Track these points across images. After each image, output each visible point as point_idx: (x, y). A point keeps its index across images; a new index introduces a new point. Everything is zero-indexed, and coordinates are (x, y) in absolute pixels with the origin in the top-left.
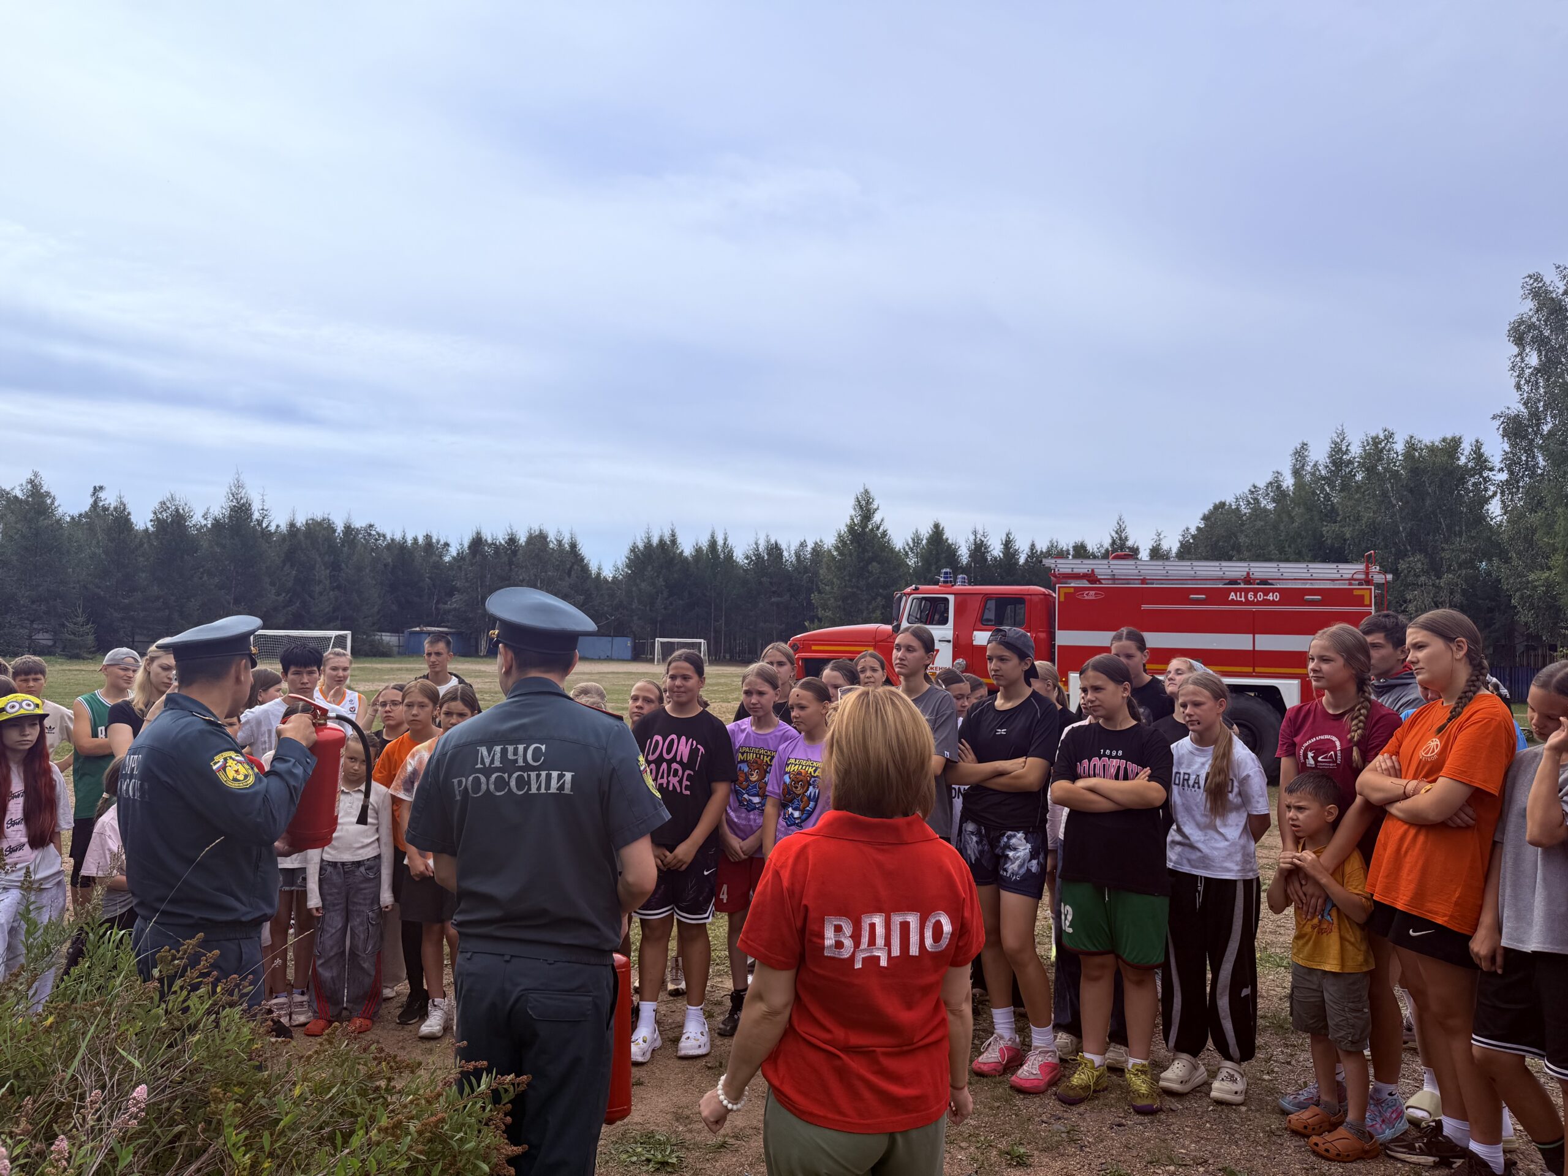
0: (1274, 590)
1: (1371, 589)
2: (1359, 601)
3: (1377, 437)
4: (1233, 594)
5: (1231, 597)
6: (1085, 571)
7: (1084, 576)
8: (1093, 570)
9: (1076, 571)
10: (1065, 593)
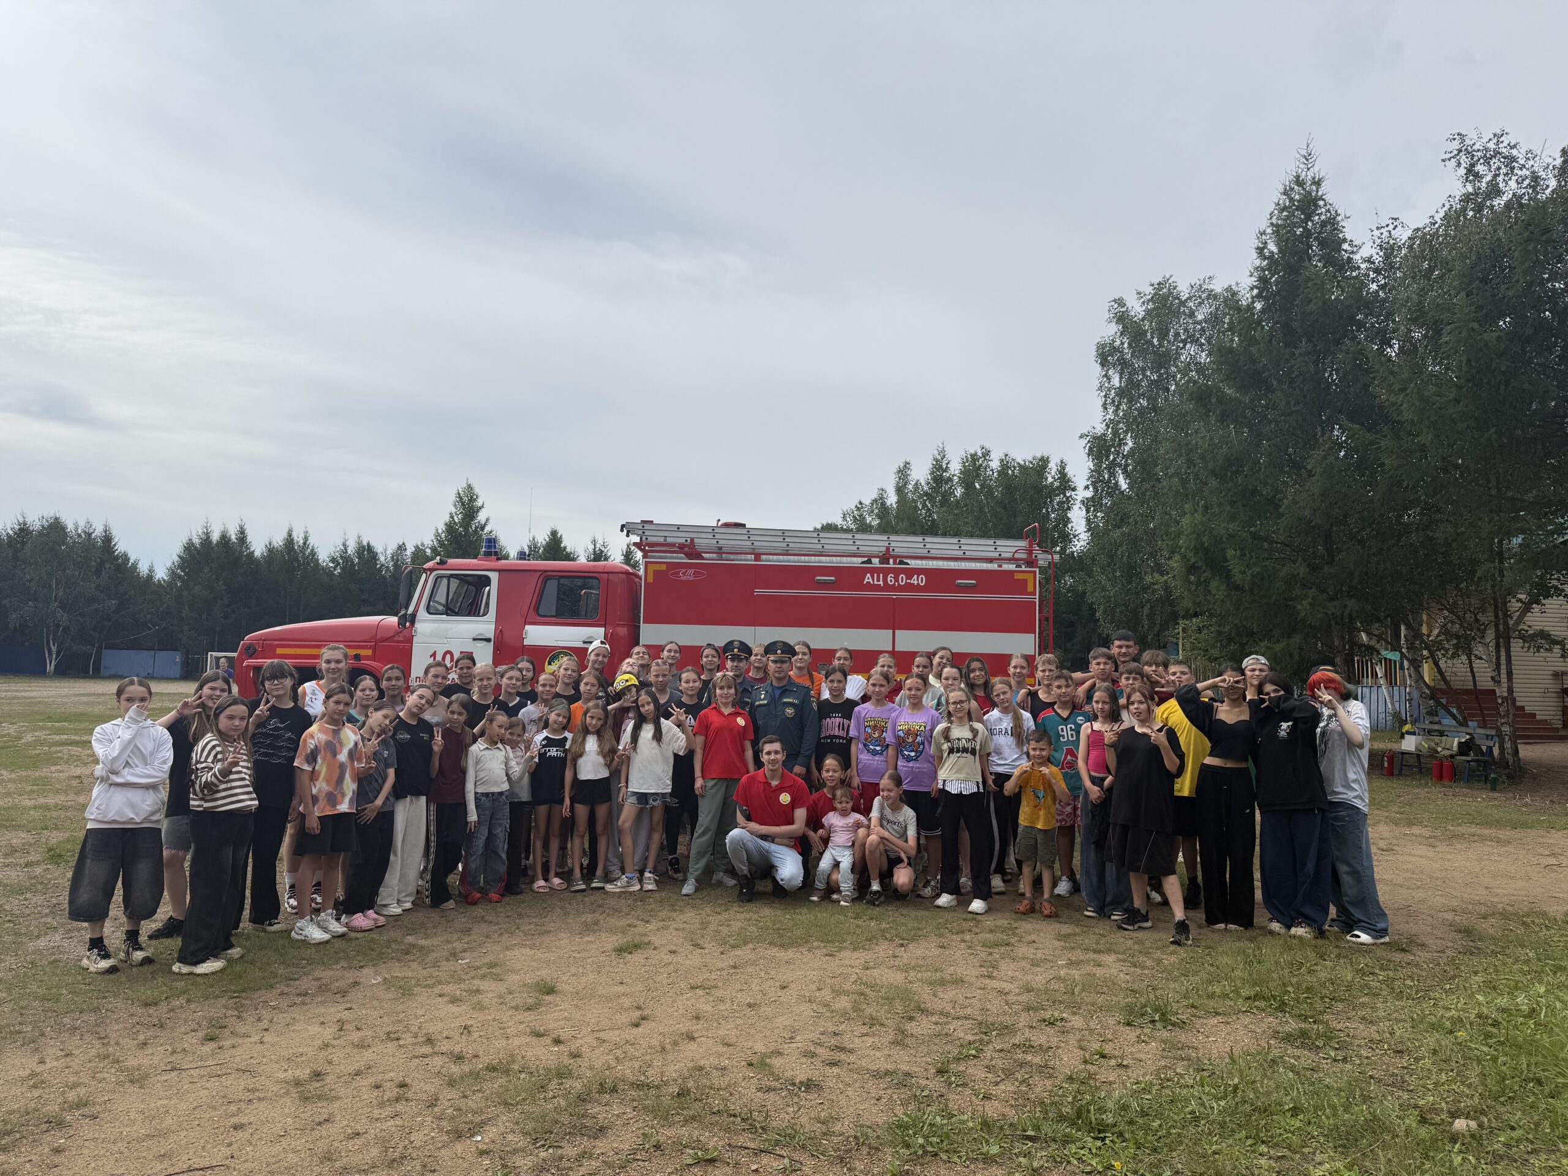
0: (919, 571)
1: (1035, 572)
2: (1021, 586)
3: (976, 454)
4: (868, 575)
5: (866, 580)
6: (683, 541)
7: (681, 548)
8: (692, 540)
9: (669, 540)
10: (655, 571)
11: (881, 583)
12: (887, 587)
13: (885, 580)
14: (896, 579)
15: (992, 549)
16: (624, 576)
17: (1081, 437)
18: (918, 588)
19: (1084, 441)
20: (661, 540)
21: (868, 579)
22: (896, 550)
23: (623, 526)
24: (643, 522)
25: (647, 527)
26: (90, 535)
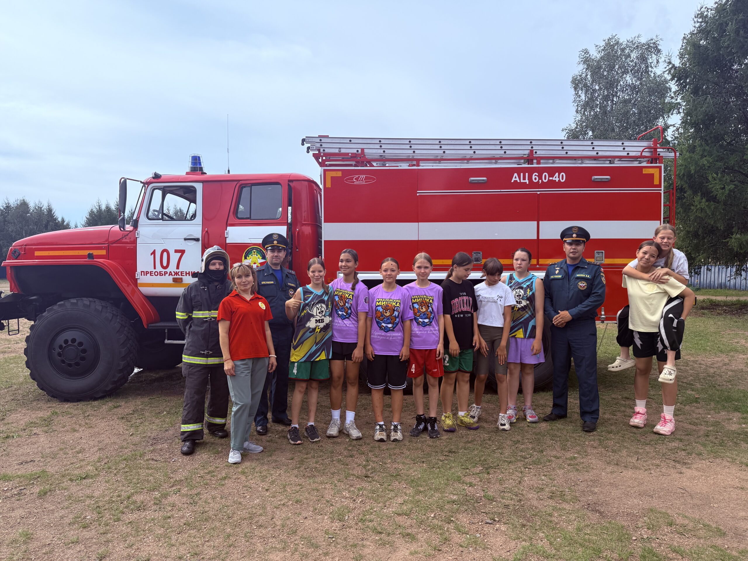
0: (560, 170)
1: (660, 168)
2: (648, 180)
4: (516, 175)
5: (514, 179)
6: (355, 151)
7: (354, 156)
8: (363, 150)
9: (343, 151)
10: (332, 178)
11: (527, 181)
12: (532, 185)
13: (530, 178)
14: (540, 177)
15: (621, 149)
16: (306, 183)
17: (563, 130)
18: (559, 184)
19: (565, 133)
20: (337, 151)
21: (515, 178)
22: (538, 152)
23: (303, 140)
24: (320, 136)
25: (324, 140)
26: (41, 208)
